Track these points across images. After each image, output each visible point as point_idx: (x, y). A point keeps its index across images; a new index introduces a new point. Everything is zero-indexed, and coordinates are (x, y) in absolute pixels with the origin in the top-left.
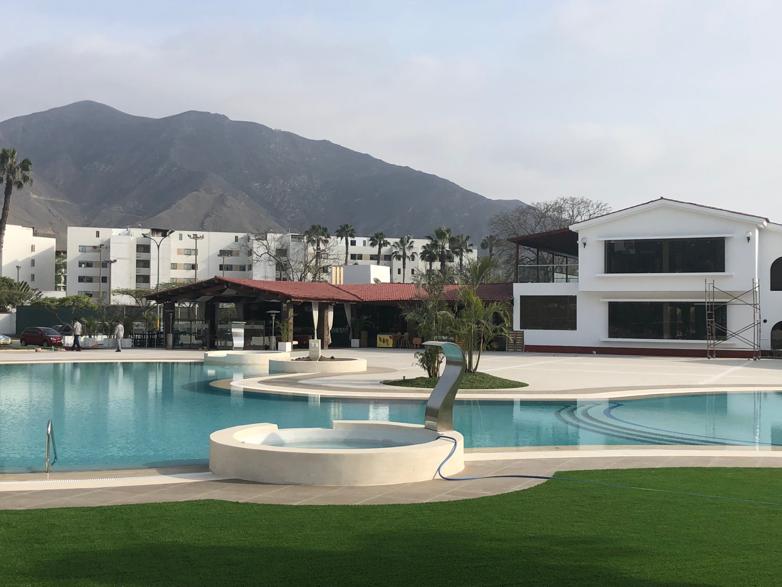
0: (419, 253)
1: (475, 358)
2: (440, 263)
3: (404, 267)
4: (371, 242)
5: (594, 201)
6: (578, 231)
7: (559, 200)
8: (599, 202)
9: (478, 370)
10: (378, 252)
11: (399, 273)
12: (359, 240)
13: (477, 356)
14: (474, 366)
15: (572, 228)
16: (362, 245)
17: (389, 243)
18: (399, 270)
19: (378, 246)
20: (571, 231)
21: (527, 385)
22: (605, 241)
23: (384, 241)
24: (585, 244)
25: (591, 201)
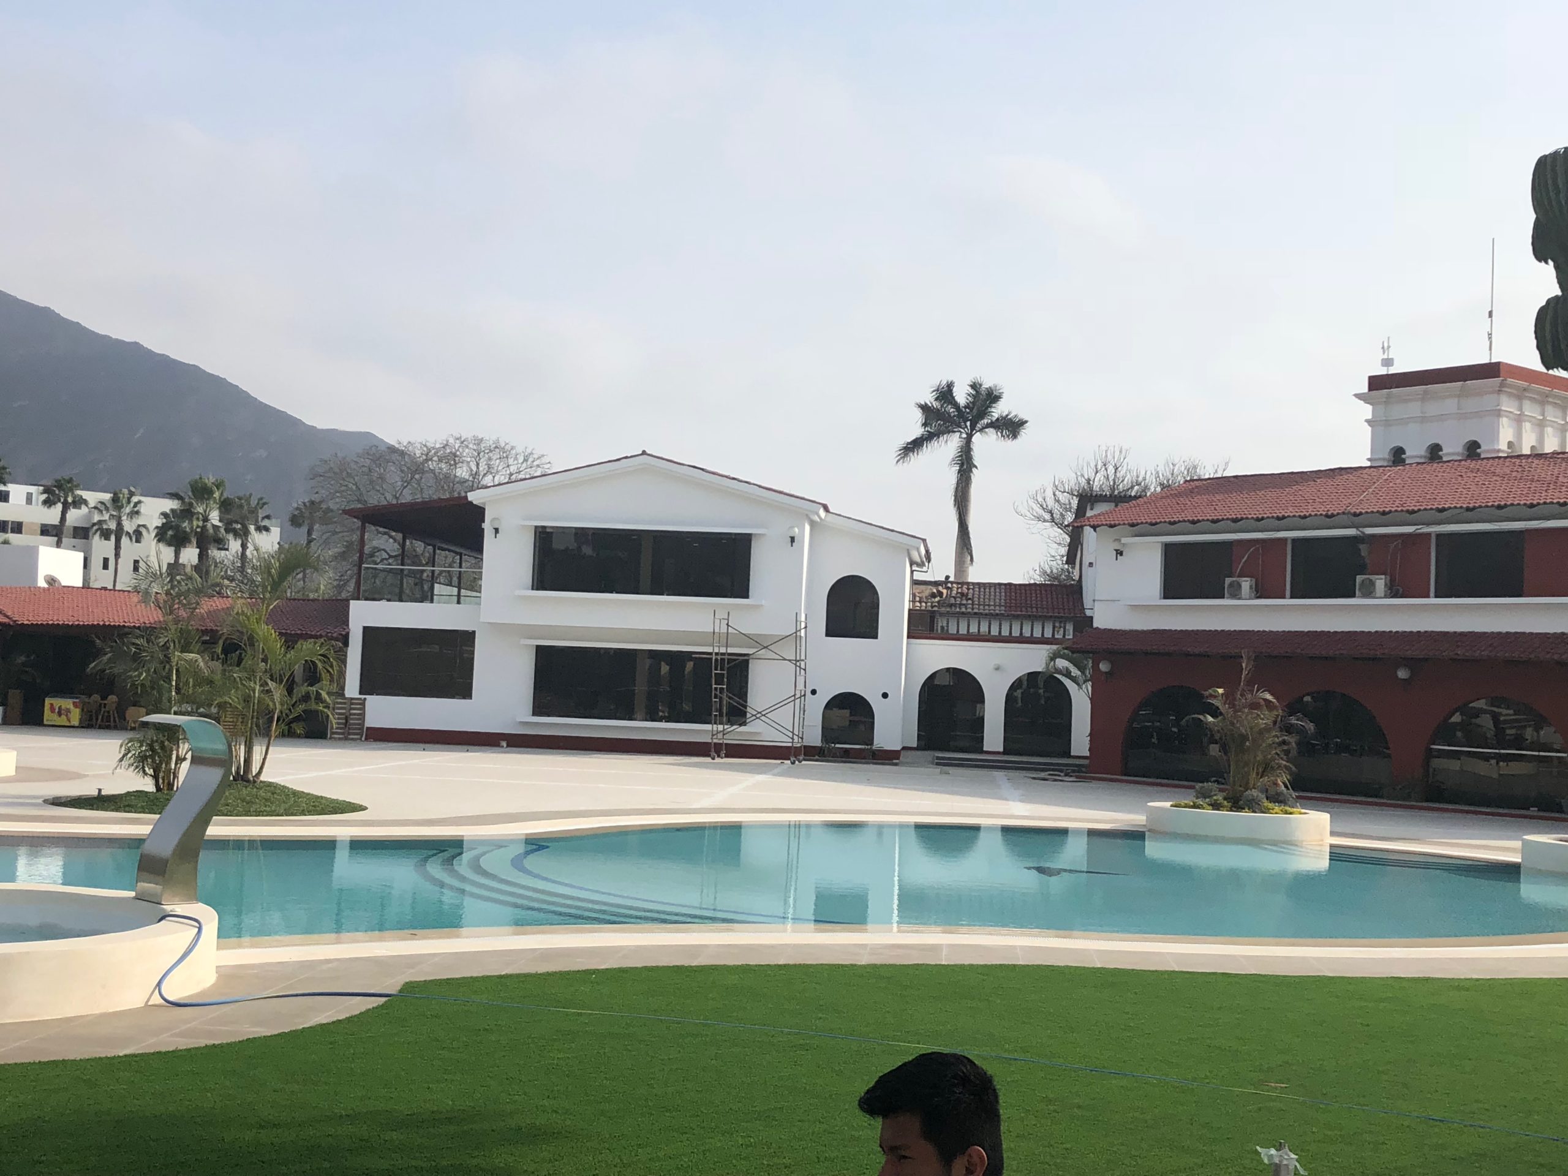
0: (151, 529)
1: (258, 751)
2: (198, 550)
3: (117, 555)
4: (45, 496)
5: (520, 449)
6: (484, 504)
7: (451, 441)
8: (529, 451)
9: (263, 778)
10: (59, 520)
11: (106, 566)
12: (17, 492)
13: (264, 748)
14: (255, 769)
15: (474, 497)
16: (25, 503)
17: (85, 502)
18: (106, 562)
19: (59, 506)
20: (471, 503)
21: (364, 808)
22: (536, 527)
23: (74, 497)
24: (497, 530)
25: (513, 448)
